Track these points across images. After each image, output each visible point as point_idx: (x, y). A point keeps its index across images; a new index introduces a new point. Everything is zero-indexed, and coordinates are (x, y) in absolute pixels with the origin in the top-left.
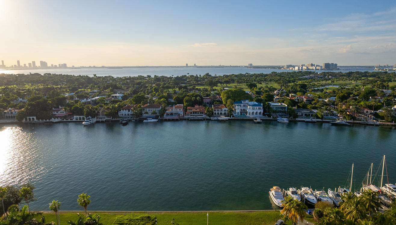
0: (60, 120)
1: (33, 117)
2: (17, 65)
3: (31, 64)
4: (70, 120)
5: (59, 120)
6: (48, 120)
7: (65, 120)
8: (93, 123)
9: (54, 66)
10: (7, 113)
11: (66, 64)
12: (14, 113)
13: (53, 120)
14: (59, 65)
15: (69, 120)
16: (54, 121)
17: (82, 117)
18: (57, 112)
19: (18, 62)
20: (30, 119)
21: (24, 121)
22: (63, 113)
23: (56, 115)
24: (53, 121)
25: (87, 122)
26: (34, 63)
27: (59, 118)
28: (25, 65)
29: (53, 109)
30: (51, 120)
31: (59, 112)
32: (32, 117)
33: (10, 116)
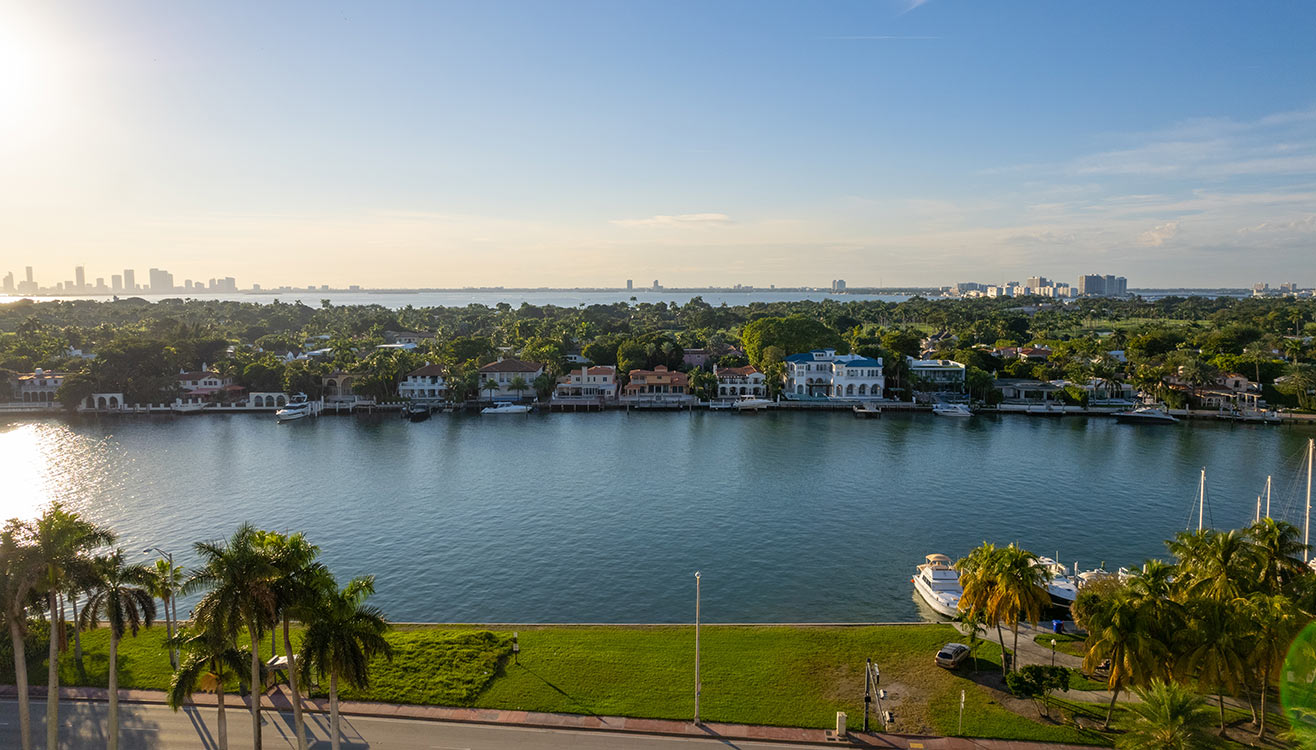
0: (204, 405)
1: (115, 395)
2: (75, 283)
3: (119, 276)
4: (237, 406)
5: (201, 405)
6: (162, 405)
7: (219, 407)
8: (312, 415)
9: (194, 286)
10: (28, 383)
11: (233, 280)
12: (50, 383)
14: (212, 281)
15: (233, 407)
16: (184, 410)
17: (275, 395)
18: (195, 383)
19: (80, 272)
20: (102, 401)
21: (83, 406)
22: (213, 386)
23: (190, 390)
24: (179, 409)
25: (293, 411)
26: (130, 274)
27: (199, 400)
28: (100, 281)
29: (182, 372)
30: (173, 407)
31: (201, 383)
32: (111, 396)
33: (39, 392)
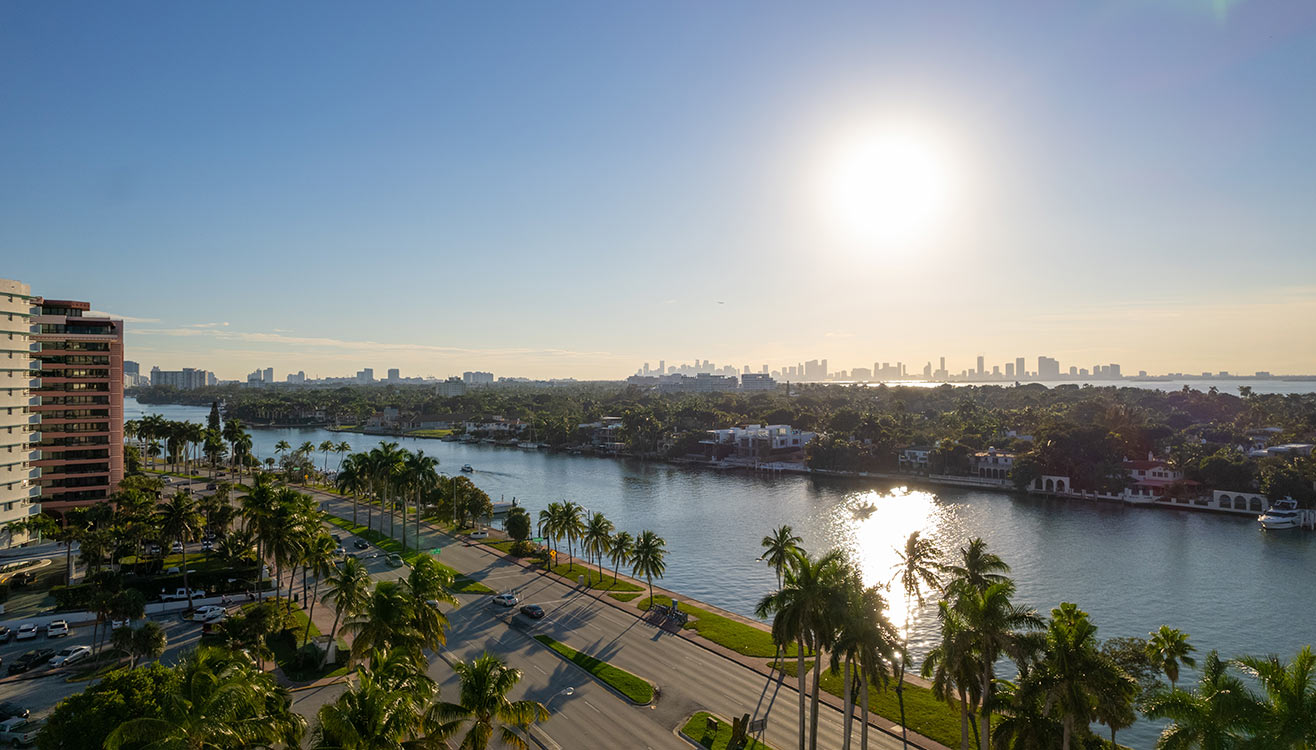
0: (1157, 498)
1: (1062, 479)
2: (976, 371)
3: (1012, 365)
4: (1195, 503)
6: (1109, 494)
8: (1306, 528)
9: (1079, 372)
10: (983, 460)
11: (1118, 366)
12: (1004, 462)
13: (1127, 495)
14: (1096, 368)
15: (1192, 504)
16: (1134, 500)
18: (1141, 475)
19: (980, 360)
20: (1050, 483)
21: (1033, 488)
22: (1163, 478)
23: (1137, 481)
25: (1280, 519)
26: (1021, 362)
27: (1151, 492)
28: (996, 369)
30: (1120, 496)
32: (1058, 478)
33: (992, 469)
